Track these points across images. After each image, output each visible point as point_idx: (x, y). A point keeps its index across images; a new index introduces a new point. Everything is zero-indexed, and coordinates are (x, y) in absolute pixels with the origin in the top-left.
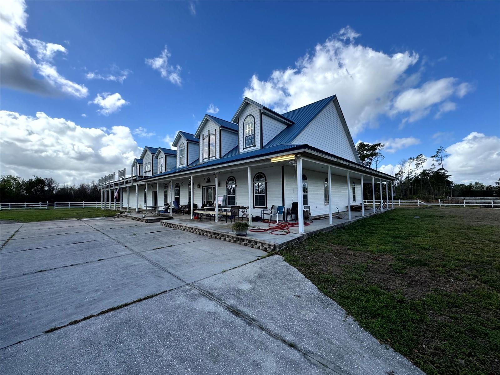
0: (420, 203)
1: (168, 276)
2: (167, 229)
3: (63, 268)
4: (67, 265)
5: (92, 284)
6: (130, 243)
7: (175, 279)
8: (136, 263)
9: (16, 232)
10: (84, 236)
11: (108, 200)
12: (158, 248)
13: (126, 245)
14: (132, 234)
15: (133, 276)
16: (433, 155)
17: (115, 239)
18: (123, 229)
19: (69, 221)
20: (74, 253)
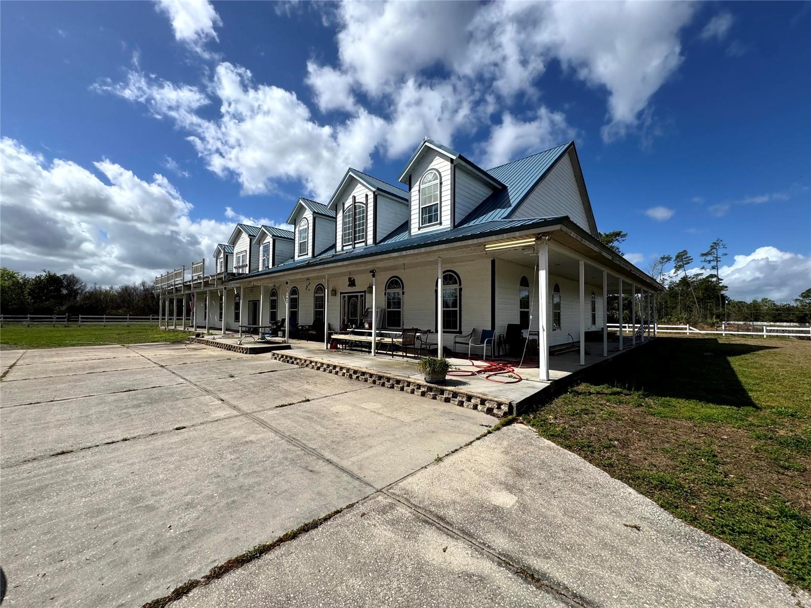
0: (690, 329)
1: (328, 468)
2: (288, 367)
3: (106, 446)
4: (114, 440)
5: (174, 488)
6: (227, 392)
7: (345, 477)
8: (252, 437)
9: (11, 367)
10: (138, 377)
11: (171, 314)
12: (286, 405)
13: (223, 396)
14: (227, 375)
15: (256, 468)
16: (705, 252)
17: (198, 383)
18: (207, 366)
19: (107, 348)
20: (126, 413)
